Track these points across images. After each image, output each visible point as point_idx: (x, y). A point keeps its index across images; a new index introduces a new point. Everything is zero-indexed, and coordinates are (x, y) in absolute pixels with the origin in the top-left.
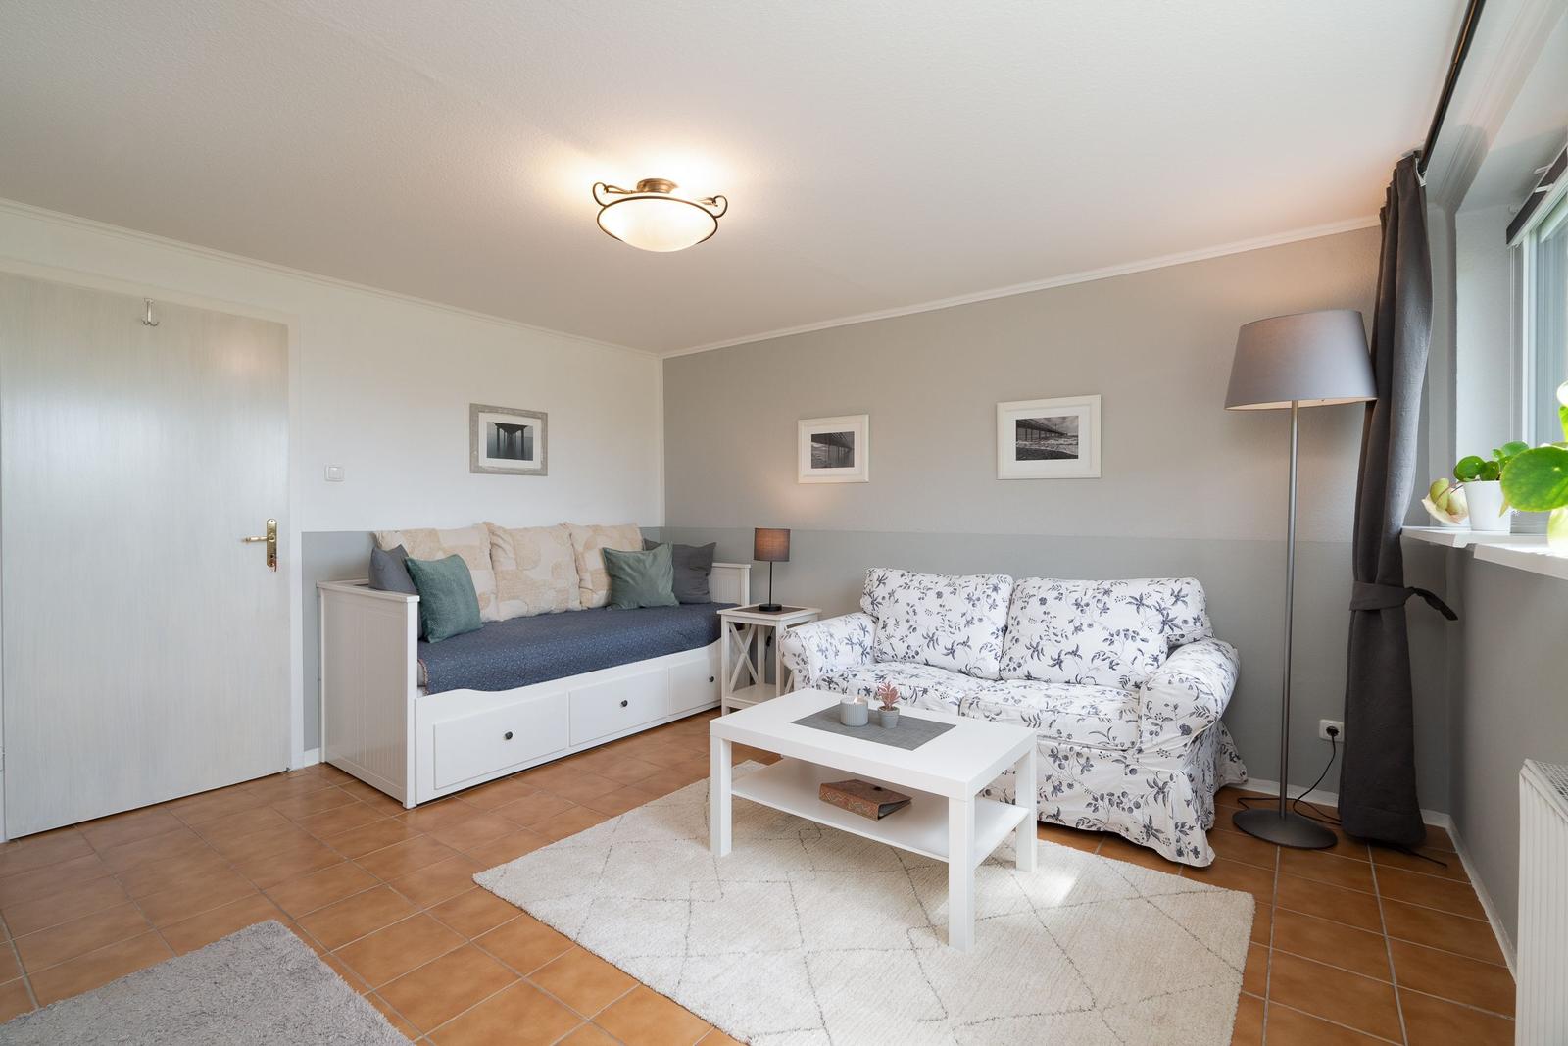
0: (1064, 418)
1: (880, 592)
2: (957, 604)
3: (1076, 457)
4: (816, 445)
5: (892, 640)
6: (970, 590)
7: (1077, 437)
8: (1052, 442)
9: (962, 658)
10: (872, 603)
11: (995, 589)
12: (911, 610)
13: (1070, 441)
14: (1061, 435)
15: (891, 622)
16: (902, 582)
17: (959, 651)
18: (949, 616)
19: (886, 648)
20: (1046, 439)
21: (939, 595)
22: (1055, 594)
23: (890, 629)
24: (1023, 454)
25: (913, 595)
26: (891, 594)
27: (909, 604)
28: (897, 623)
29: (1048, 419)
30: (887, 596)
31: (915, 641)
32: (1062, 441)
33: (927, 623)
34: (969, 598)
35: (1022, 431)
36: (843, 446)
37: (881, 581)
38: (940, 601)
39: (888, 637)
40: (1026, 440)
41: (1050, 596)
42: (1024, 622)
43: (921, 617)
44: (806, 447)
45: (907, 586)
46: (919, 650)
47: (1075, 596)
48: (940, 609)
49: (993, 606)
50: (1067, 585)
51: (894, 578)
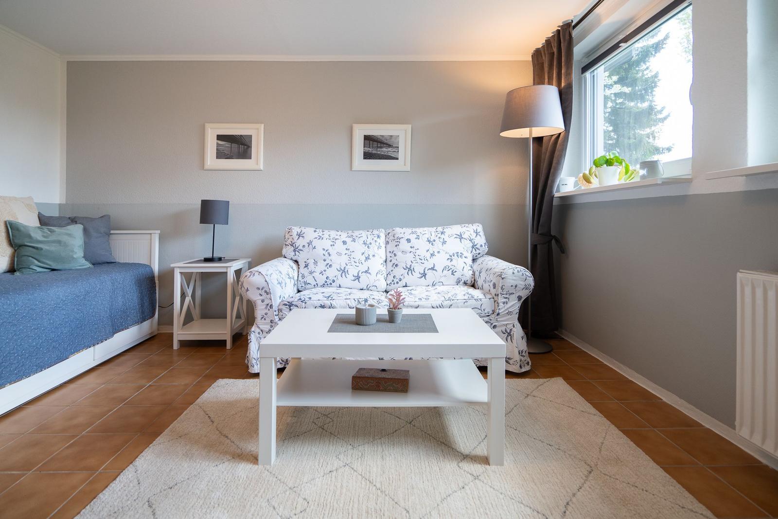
0: (391, 136)
1: (300, 243)
2: (358, 248)
3: (397, 159)
4: (220, 142)
5: (314, 274)
6: (364, 238)
7: (398, 147)
8: (384, 149)
9: (365, 280)
10: (295, 251)
11: (379, 237)
12: (326, 254)
13: (394, 150)
14: (390, 146)
15: (311, 262)
16: (316, 235)
17: (363, 277)
18: (353, 255)
19: (309, 279)
20: (381, 147)
21: (344, 243)
22: (415, 236)
23: (311, 266)
24: (367, 156)
25: (326, 244)
26: (310, 243)
27: (324, 249)
28: (316, 263)
29: (383, 136)
30: (307, 245)
31: (332, 273)
32: (390, 149)
33: (339, 261)
34: (365, 243)
35: (367, 142)
36: (243, 144)
37: (300, 235)
38: (345, 247)
39: (311, 273)
40: (369, 148)
41: (413, 237)
42: (399, 254)
43: (334, 257)
44: (211, 145)
45: (320, 238)
46: (335, 279)
47: (427, 236)
48: (347, 252)
49: (379, 247)
50: (419, 230)
51: (310, 233)
